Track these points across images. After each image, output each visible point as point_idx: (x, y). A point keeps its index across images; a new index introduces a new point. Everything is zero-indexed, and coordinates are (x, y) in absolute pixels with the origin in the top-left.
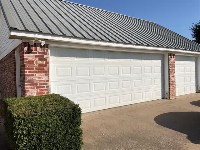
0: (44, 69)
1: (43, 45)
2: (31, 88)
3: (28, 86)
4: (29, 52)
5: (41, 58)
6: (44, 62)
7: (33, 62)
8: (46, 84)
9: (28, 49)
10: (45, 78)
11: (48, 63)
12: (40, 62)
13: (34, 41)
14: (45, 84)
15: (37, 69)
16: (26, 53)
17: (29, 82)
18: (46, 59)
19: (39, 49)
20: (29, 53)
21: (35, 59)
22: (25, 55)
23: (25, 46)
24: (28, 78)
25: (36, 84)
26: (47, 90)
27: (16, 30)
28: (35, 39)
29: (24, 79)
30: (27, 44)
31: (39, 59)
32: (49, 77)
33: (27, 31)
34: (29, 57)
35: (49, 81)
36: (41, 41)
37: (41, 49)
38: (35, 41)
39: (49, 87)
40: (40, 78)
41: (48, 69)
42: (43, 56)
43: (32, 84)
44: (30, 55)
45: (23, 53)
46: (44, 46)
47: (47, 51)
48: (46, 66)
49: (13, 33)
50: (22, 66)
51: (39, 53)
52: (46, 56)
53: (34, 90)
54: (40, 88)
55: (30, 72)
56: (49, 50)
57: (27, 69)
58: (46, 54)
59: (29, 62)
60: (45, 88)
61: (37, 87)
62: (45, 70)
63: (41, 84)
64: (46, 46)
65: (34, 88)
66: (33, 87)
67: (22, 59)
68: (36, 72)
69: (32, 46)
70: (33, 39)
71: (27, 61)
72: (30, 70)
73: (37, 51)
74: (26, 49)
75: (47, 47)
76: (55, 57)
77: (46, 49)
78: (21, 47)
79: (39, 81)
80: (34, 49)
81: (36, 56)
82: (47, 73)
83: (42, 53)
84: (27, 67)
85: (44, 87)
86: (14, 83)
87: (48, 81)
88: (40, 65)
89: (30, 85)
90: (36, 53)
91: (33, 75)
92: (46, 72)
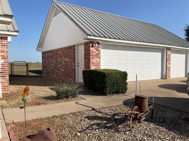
0: (98, 56)
3: (91, 65)
7: (94, 52)
8: (99, 64)
9: (92, 45)
10: (99, 61)
11: (100, 52)
15: (95, 55)
19: (97, 45)
20: (92, 47)
22: (90, 48)
23: (91, 43)
24: (92, 61)
25: (95, 64)
27: (90, 35)
28: (97, 40)
29: (90, 61)
31: (97, 51)
34: (92, 49)
36: (100, 41)
40: (96, 60)
41: (100, 56)
42: (98, 49)
48: (99, 54)
49: (89, 37)
50: (89, 54)
55: (92, 57)
56: (101, 46)
57: (91, 55)
59: (92, 52)
60: (99, 66)
61: (95, 66)
63: (97, 64)
66: (93, 65)
68: (95, 57)
69: (94, 43)
75: (100, 44)
78: (87, 44)
79: (96, 62)
80: (94, 45)
81: (95, 49)
82: (99, 58)
83: (98, 47)
88: (97, 54)
90: (95, 47)
91: (93, 59)
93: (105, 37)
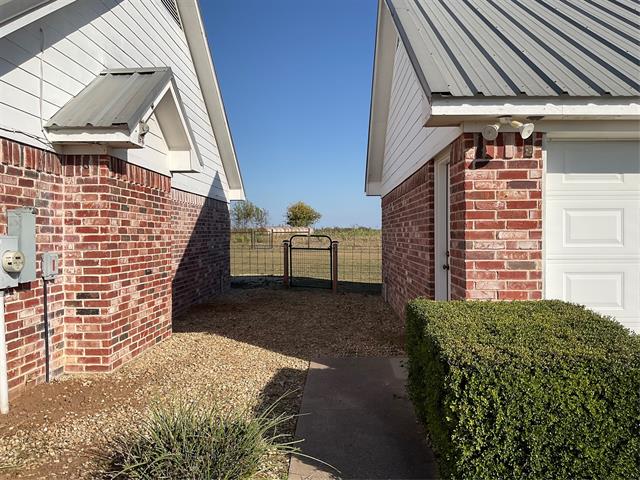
0: (525, 216)
1: (525, 136)
2: (484, 276)
3: (475, 269)
4: (482, 162)
5: (517, 180)
6: (525, 195)
7: (491, 195)
8: (532, 266)
9: (479, 154)
11: (539, 195)
12: (515, 194)
13: (497, 127)
14: (527, 267)
15: (502, 215)
16: (470, 167)
17: (477, 255)
18: (533, 184)
19: (511, 150)
20: (479, 165)
21: (499, 184)
22: (468, 172)
23: (469, 145)
24: (475, 246)
25: (499, 265)
26: (532, 285)
27: (445, 97)
28: (503, 120)
29: (463, 245)
30: (476, 139)
31: (512, 185)
32: (541, 242)
33: (479, 97)
34: (479, 177)
35: (541, 258)
36: (521, 125)
37: (519, 150)
38: (502, 125)
39: (539, 275)
40: (510, 245)
41: (539, 215)
42: (524, 175)
43: (488, 264)
44: (484, 172)
45: (462, 167)
46: (529, 141)
47: (539, 155)
48: (532, 205)
49: (439, 110)
50: (458, 208)
51: (512, 164)
52: (532, 174)
53: (491, 282)
54: (511, 278)
55: (482, 226)
56: (544, 153)
57: (473, 215)
58: (534, 165)
59: (478, 195)
60: (528, 280)
61: (502, 275)
62: (528, 220)
63: (513, 265)
64: (537, 139)
65: (491, 277)
66: (487, 272)
67: (459, 186)
68: (500, 225)
69: (490, 143)
70: (495, 119)
71: (474, 190)
72: (481, 220)
73: (505, 158)
74: (471, 154)
75: (539, 144)
76: (563, 175)
77: (535, 149)
78: (456, 149)
79: (509, 254)
80: (495, 154)
81: (502, 176)
82: (534, 228)
83: (520, 165)
84: (474, 210)
85: (523, 275)
86: (428, 258)
87: (538, 255)
88: (512, 205)
89: (480, 265)
90: (501, 165)
91: (489, 236)
92: (533, 225)
93: (563, 96)
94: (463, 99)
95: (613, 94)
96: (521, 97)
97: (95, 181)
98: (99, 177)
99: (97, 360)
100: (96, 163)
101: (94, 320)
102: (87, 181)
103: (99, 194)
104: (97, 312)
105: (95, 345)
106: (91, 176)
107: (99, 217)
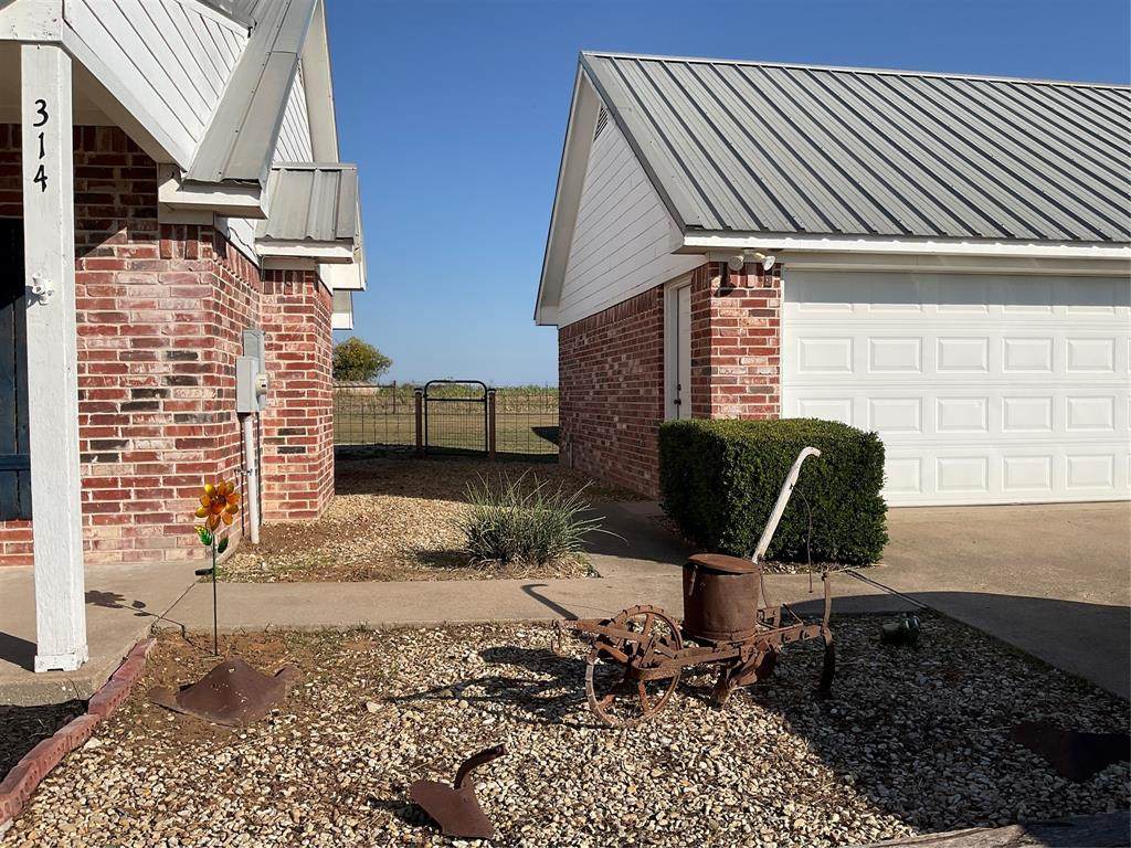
0: (764, 343)
1: (767, 267)
2: (728, 400)
3: (719, 394)
4: (726, 291)
5: (758, 308)
6: (764, 323)
7: (735, 323)
8: (770, 390)
9: (723, 283)
10: (767, 370)
11: (777, 323)
12: (755, 322)
13: (742, 258)
14: (766, 390)
15: (744, 341)
16: (716, 295)
17: (721, 380)
18: (772, 313)
19: (752, 279)
20: (724, 294)
21: (741, 312)
22: (713, 299)
23: (715, 274)
24: (721, 371)
25: (742, 390)
26: (770, 409)
27: (697, 229)
28: (747, 252)
29: (709, 371)
30: (720, 268)
31: (753, 313)
32: (778, 368)
33: (727, 231)
34: (723, 305)
35: (778, 382)
36: (763, 257)
37: (760, 280)
38: (746, 256)
39: (777, 399)
40: (751, 371)
41: (777, 341)
42: (764, 303)
43: (731, 389)
44: (728, 300)
45: (708, 294)
46: (769, 272)
47: (777, 284)
48: (771, 332)
49: (691, 241)
50: (702, 336)
51: (753, 293)
52: (772, 302)
53: (735, 406)
54: (751, 401)
55: (726, 352)
56: (782, 283)
57: (719, 342)
58: (773, 294)
59: (723, 322)
60: (767, 404)
61: (744, 399)
62: (767, 346)
63: (754, 390)
64: (777, 270)
65: (734, 401)
66: (731, 397)
67: (702, 313)
68: (743, 352)
69: (734, 273)
70: (740, 251)
71: (719, 317)
72: (726, 347)
73: (747, 287)
74: (716, 282)
75: (778, 274)
76: (799, 304)
77: (774, 279)
78: (698, 279)
79: (750, 378)
80: (739, 283)
81: (745, 304)
82: (773, 355)
83: (760, 293)
84: (719, 337)
85: (763, 399)
86: (656, 392)
87: (776, 380)
88: (753, 332)
89: (724, 390)
90: (743, 294)
91: (733, 362)
92: (771, 351)
93: (800, 232)
94: (714, 232)
95: (844, 231)
96: (764, 232)
97: (299, 300)
98: (304, 295)
99: (304, 505)
100: (300, 280)
101: (300, 460)
102: (290, 300)
103: (304, 315)
104: (303, 450)
105: (301, 487)
106: (295, 295)
107: (305, 341)
